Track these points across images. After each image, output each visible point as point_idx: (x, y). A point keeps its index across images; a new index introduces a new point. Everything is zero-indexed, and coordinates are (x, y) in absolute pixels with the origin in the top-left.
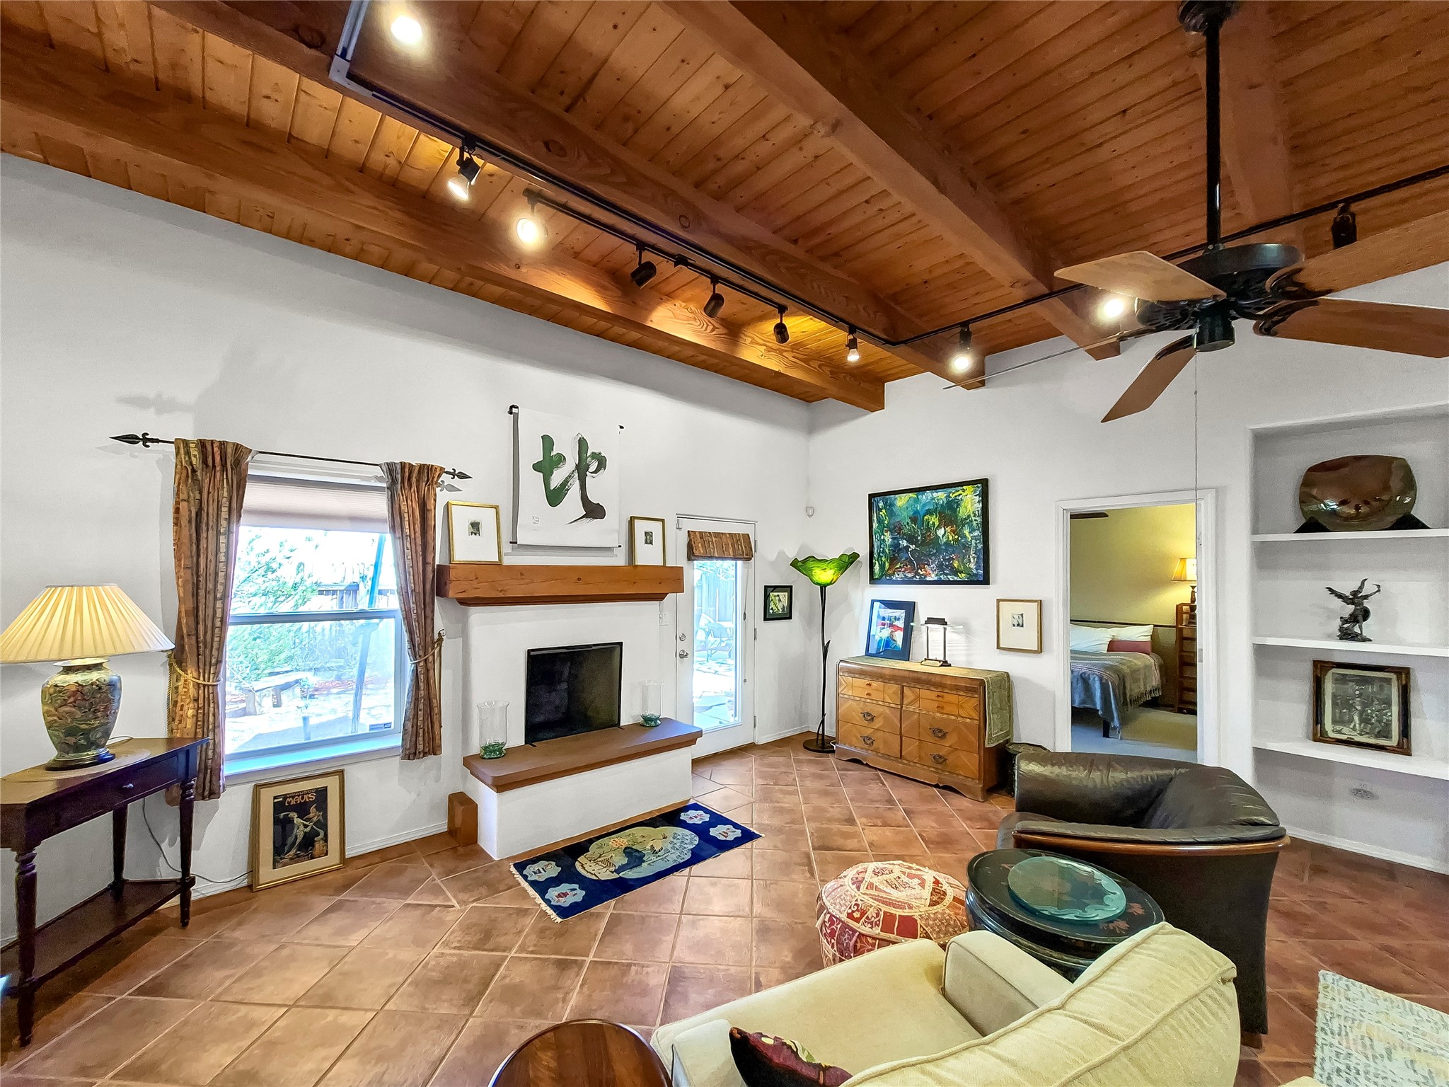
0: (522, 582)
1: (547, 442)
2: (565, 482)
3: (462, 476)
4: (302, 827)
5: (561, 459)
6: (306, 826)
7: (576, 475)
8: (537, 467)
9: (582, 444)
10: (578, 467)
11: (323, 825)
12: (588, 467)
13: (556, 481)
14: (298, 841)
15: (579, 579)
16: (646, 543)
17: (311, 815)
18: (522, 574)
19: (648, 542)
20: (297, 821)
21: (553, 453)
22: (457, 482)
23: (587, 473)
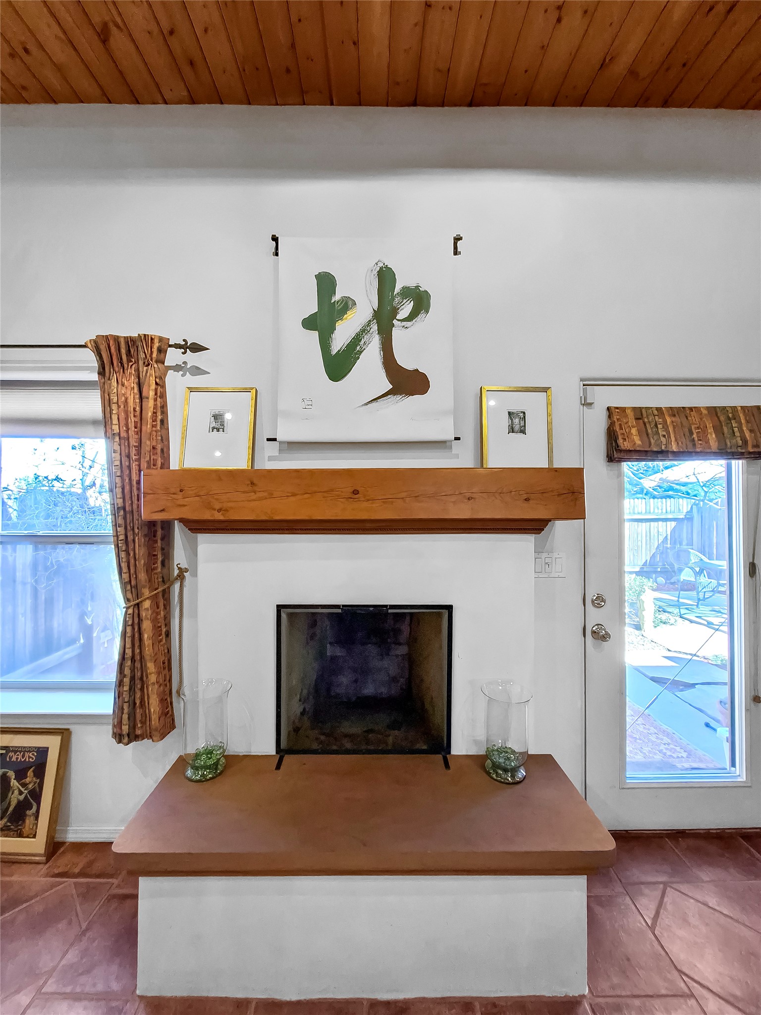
0: (253, 496)
1: (326, 283)
2: (357, 340)
3: (196, 348)
4: (16, 792)
5: (347, 305)
6: (21, 793)
7: (375, 327)
8: (309, 323)
9: (385, 277)
10: (377, 315)
11: (36, 795)
12: (395, 312)
13: (340, 339)
14: (11, 809)
15: (355, 492)
16: (512, 430)
17: (28, 780)
18: (252, 483)
19: (517, 428)
20: (14, 783)
21: (337, 297)
22: (191, 358)
23: (395, 322)
